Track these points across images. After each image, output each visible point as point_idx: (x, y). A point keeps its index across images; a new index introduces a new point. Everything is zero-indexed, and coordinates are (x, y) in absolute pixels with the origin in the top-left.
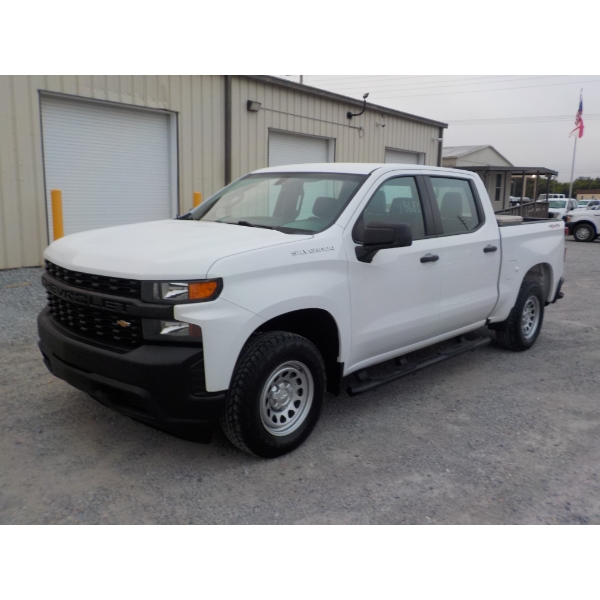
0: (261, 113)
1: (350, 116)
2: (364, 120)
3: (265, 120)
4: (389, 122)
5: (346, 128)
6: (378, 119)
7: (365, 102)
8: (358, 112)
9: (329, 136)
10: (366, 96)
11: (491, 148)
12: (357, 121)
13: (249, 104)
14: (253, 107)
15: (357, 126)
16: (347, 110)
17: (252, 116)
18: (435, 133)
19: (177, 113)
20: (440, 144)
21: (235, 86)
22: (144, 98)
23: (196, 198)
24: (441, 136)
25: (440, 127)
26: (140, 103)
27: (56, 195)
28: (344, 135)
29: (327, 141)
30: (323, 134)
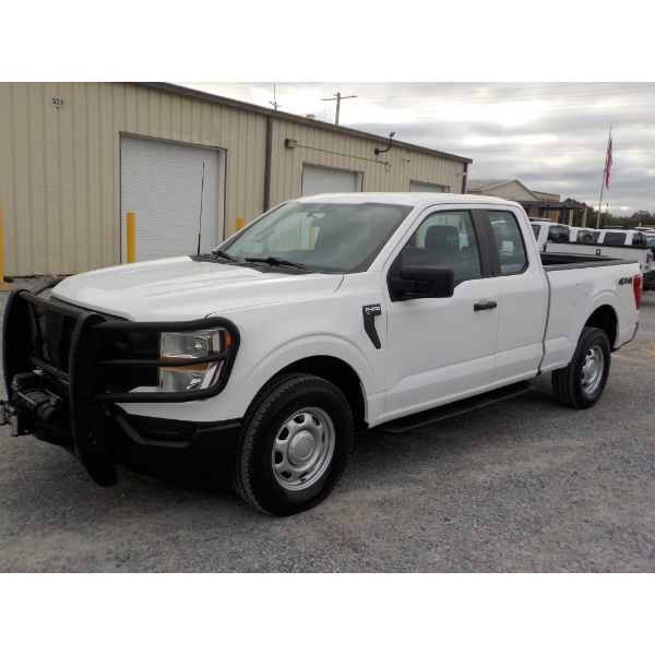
0: (297, 149)
1: (377, 152)
2: (391, 156)
3: (301, 155)
4: (413, 157)
5: (374, 163)
6: (404, 155)
7: (391, 140)
8: (385, 148)
9: (357, 169)
10: (392, 135)
11: (517, 182)
12: (383, 157)
13: (287, 142)
14: (290, 144)
15: (384, 160)
16: (375, 147)
17: (289, 152)
18: (460, 168)
19: (226, 150)
20: (465, 178)
21: (276, 126)
22: (200, 138)
23: (239, 223)
24: (465, 170)
25: (465, 162)
26: (197, 141)
27: (130, 217)
28: (371, 169)
29: (355, 174)
30: (352, 169)
